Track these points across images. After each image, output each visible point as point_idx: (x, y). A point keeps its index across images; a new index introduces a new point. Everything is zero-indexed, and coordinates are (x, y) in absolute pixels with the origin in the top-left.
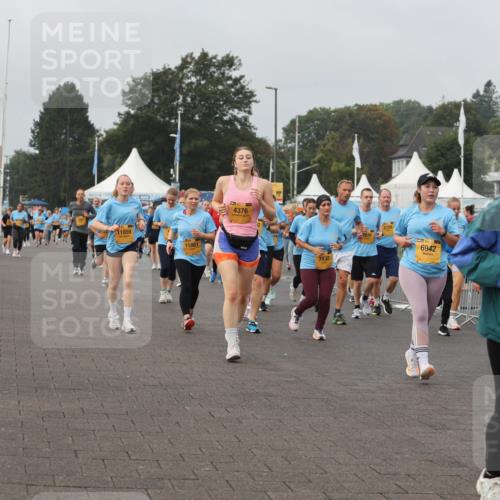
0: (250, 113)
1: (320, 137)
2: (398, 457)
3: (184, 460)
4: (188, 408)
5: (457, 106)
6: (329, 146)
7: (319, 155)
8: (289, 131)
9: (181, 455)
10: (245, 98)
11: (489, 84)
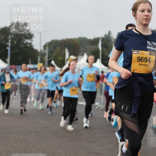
0: (32, 41)
1: (55, 48)
2: (79, 151)
3: (10, 152)
4: (11, 136)
5: (99, 39)
6: (58, 51)
7: (54, 55)
8: (45, 47)
9: (9, 151)
10: (30, 36)
11: (109, 32)
